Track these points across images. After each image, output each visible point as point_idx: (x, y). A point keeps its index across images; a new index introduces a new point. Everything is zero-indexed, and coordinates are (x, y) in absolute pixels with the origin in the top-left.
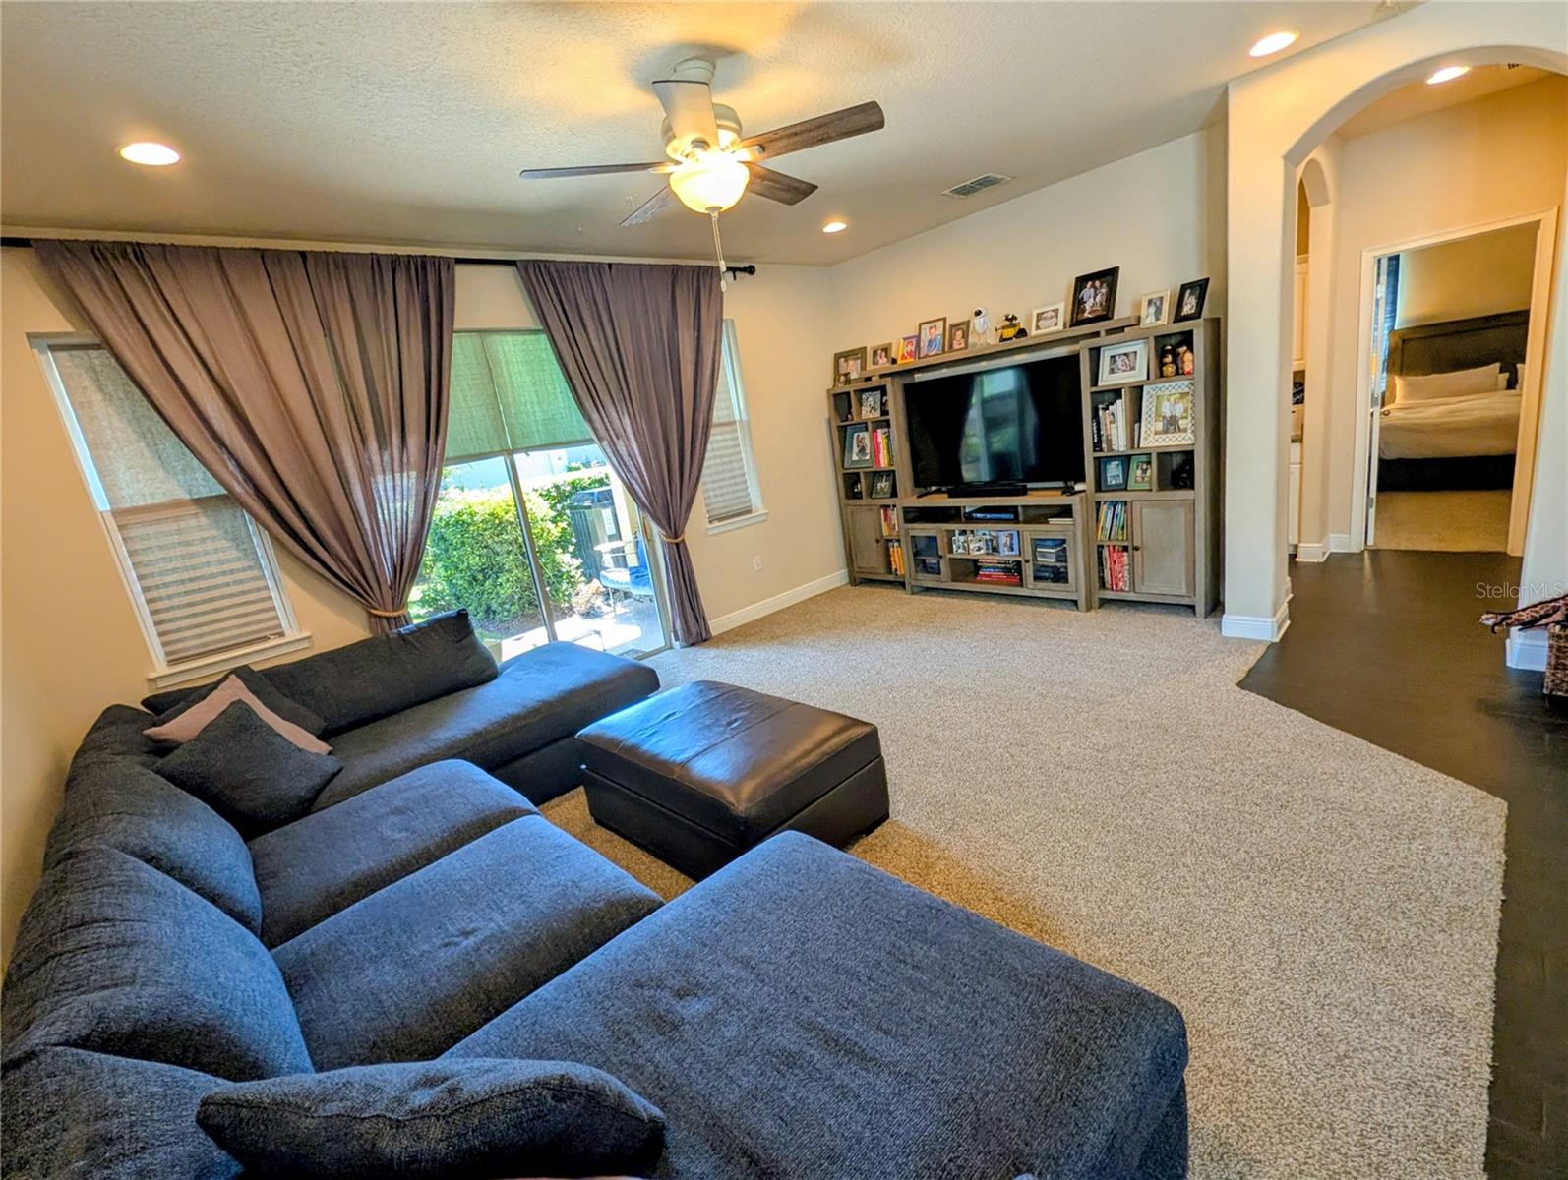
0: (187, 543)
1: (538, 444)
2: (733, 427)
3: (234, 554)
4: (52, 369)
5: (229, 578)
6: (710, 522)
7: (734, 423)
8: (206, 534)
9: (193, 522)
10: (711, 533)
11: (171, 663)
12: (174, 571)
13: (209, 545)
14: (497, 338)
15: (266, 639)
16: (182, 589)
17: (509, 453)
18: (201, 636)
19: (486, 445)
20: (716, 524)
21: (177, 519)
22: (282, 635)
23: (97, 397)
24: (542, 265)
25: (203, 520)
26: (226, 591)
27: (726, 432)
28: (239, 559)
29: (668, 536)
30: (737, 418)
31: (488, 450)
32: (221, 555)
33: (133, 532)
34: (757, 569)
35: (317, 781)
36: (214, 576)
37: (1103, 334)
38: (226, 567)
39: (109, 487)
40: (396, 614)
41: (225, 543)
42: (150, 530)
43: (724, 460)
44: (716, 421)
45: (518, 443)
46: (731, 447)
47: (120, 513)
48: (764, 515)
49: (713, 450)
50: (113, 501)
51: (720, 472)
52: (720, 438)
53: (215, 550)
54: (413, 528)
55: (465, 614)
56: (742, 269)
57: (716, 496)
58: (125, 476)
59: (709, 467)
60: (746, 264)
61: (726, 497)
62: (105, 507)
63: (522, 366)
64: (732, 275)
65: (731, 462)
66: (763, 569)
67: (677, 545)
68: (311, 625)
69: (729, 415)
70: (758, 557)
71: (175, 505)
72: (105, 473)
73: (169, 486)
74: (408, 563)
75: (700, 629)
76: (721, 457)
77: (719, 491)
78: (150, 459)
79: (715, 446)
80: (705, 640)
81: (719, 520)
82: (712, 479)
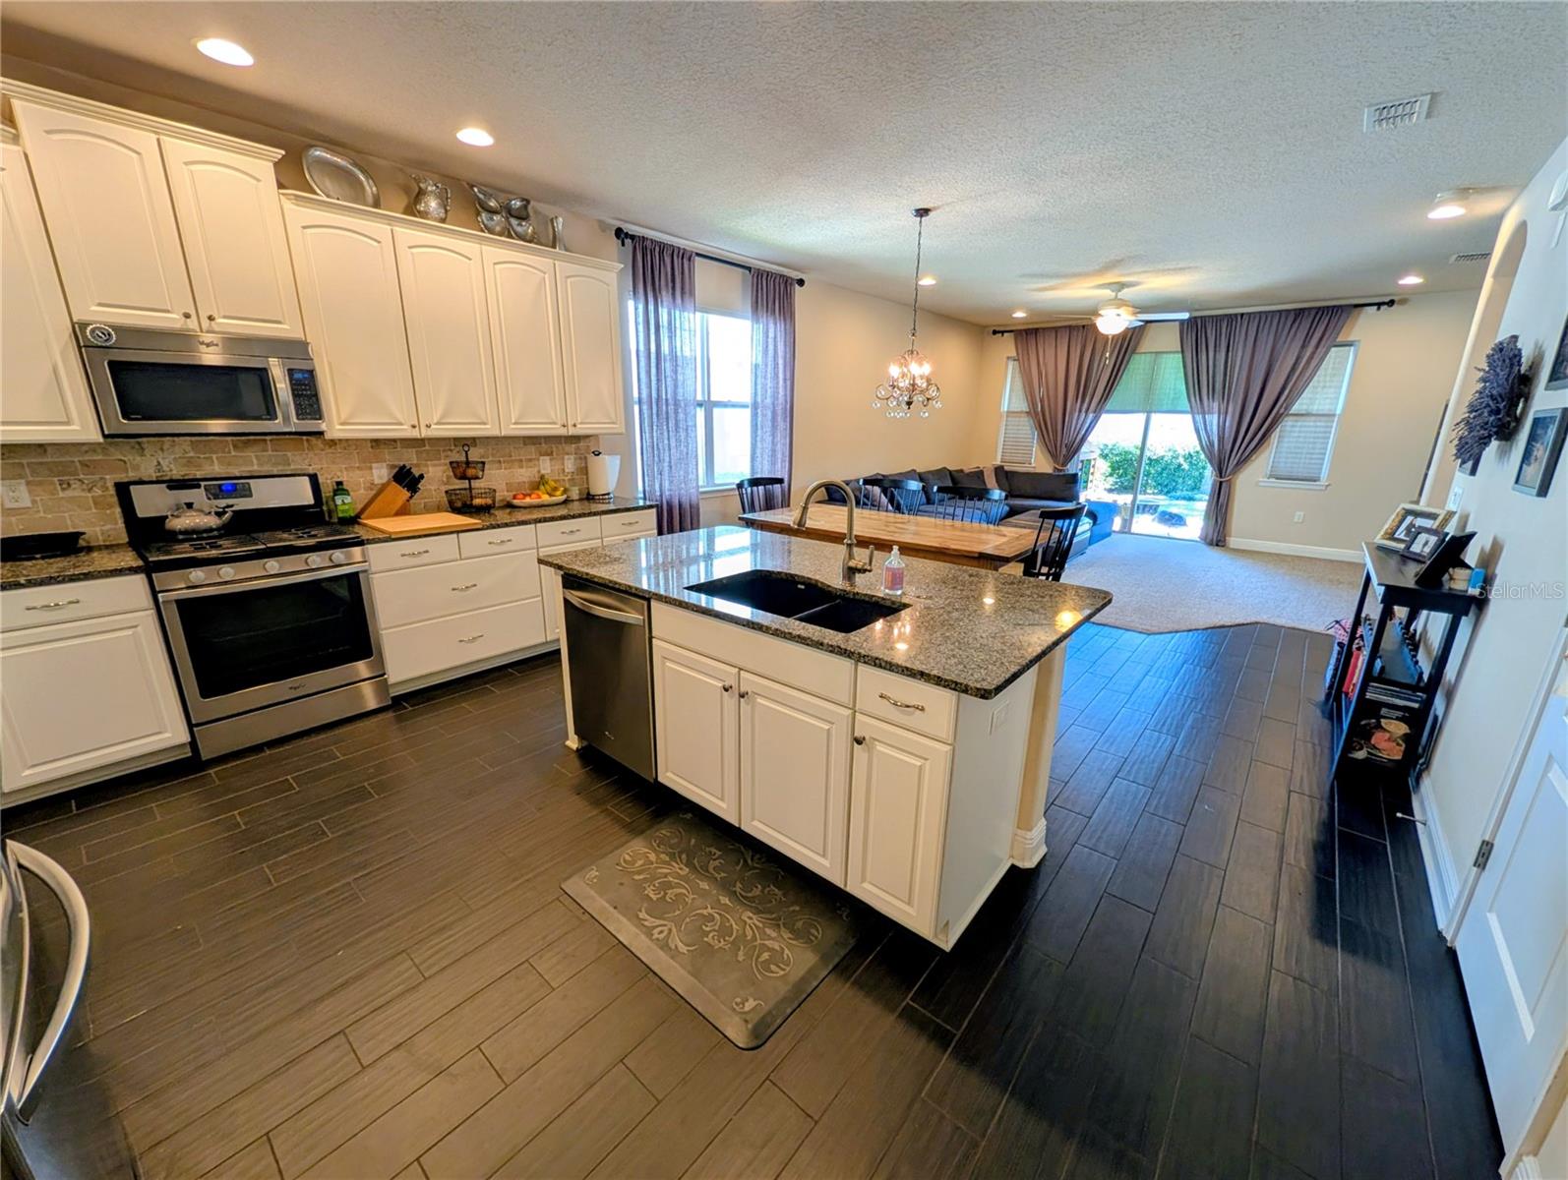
0: (1020, 424)
1: (1165, 410)
2: (1330, 419)
4: (1011, 364)
5: (1026, 440)
7: (1334, 415)
8: (1025, 424)
9: (1023, 419)
10: (1262, 484)
11: (1003, 461)
12: (1013, 433)
13: (1025, 428)
14: (1165, 355)
15: (1025, 463)
16: (1013, 440)
17: (1150, 412)
18: (1012, 456)
19: (1137, 407)
20: (1270, 480)
21: (1020, 417)
22: (1031, 463)
23: (1017, 375)
25: (1026, 419)
26: (1023, 444)
27: (1320, 421)
29: (1216, 475)
30: (1338, 412)
31: (1137, 409)
32: (1026, 432)
33: (1009, 419)
36: (1022, 436)
38: (1026, 436)
39: (1009, 403)
40: (1062, 468)
41: (1028, 428)
42: (1013, 419)
43: (1307, 440)
44: (1314, 412)
45: (1154, 408)
46: (1320, 432)
47: (1008, 412)
48: (1327, 486)
49: (1300, 432)
50: (1008, 407)
51: (1299, 448)
52: (1312, 424)
53: (1027, 430)
54: (1080, 436)
55: (1076, 475)
56: (1384, 303)
57: (1282, 465)
58: (1014, 401)
59: (1289, 442)
60: (1387, 300)
61: (1295, 465)
62: (1005, 408)
63: (1172, 371)
64: (1376, 307)
65: (1315, 443)
66: (1302, 522)
67: (1221, 483)
68: (1039, 462)
69: (1330, 410)
70: (1302, 513)
71: (1021, 412)
72: (1010, 399)
73: (1021, 405)
74: (1073, 450)
75: (1217, 538)
76: (1305, 437)
77: (1290, 460)
78: (1022, 397)
79: (1303, 429)
80: (1217, 545)
81: (1277, 479)
82: (1287, 453)
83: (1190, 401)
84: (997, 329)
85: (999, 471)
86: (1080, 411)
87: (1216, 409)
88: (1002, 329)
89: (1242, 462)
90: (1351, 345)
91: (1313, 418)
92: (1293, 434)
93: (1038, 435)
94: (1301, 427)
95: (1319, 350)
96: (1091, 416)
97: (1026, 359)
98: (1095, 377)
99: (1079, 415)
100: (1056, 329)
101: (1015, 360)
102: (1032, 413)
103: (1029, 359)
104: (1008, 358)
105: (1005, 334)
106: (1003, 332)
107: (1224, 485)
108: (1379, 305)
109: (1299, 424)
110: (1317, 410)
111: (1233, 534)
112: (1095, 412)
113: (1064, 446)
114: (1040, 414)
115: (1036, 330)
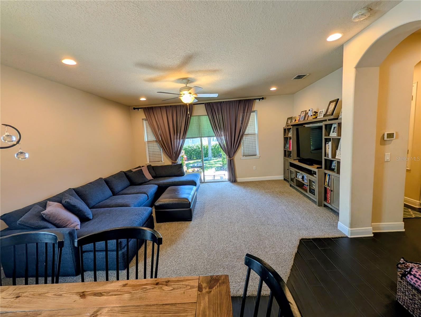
0: (154, 146)
1: (206, 136)
2: (255, 135)
3: (158, 149)
4: (144, 122)
5: (158, 152)
6: (243, 156)
7: (255, 134)
8: (156, 146)
9: (155, 144)
10: (242, 159)
11: (150, 162)
12: (152, 150)
13: (156, 147)
14: (202, 117)
15: (159, 162)
16: (152, 152)
17: (201, 137)
18: (153, 159)
19: (197, 136)
20: (244, 157)
21: (153, 143)
22: (162, 162)
23: (148, 126)
24: (209, 103)
25: (156, 144)
26: (157, 154)
27: (252, 136)
28: (159, 150)
29: (229, 158)
30: (256, 133)
31: (197, 137)
32: (157, 149)
33: (149, 144)
34: (254, 169)
35: (143, 182)
36: (156, 151)
37: (327, 120)
38: (157, 151)
39: (147, 138)
40: (175, 162)
41: (158, 147)
42: (151, 144)
43: (250, 143)
44: (250, 133)
45: (203, 136)
46: (253, 140)
47: (148, 141)
48: (260, 157)
49: (248, 140)
50: (147, 140)
51: (249, 145)
52: (250, 137)
53: (157, 148)
54: (179, 148)
55: (181, 164)
56: (261, 99)
57: (246, 151)
58: (149, 137)
59: (246, 144)
60: (261, 97)
61: (249, 151)
62: (146, 140)
63: (205, 121)
64: (259, 100)
65: (252, 143)
66: (256, 170)
67: (230, 160)
68: (165, 161)
69: (254, 132)
70: (255, 167)
71: (154, 141)
72: (147, 136)
73: (153, 138)
74: (177, 154)
75: (233, 179)
76: (250, 142)
77: (247, 150)
78: (152, 135)
79: (248, 139)
80: (234, 182)
81: (245, 156)
82: (246, 147)
83: (214, 132)
84: (135, 107)
85: (149, 167)
86: (177, 139)
87: (223, 134)
88: (137, 107)
89: (235, 152)
90: (254, 112)
91: (250, 135)
92: (246, 141)
93: (162, 150)
94: (248, 138)
95: (248, 113)
96: (181, 141)
97: (151, 121)
98: (180, 126)
99: (177, 141)
100: (160, 107)
101: (145, 120)
102: (158, 141)
103: (151, 119)
104: (143, 119)
105: (139, 110)
106: (138, 109)
107: (232, 161)
108: (259, 99)
109: (247, 138)
110: (251, 133)
111: (238, 177)
112: (182, 139)
113: (174, 153)
114: (161, 141)
115: (152, 108)
